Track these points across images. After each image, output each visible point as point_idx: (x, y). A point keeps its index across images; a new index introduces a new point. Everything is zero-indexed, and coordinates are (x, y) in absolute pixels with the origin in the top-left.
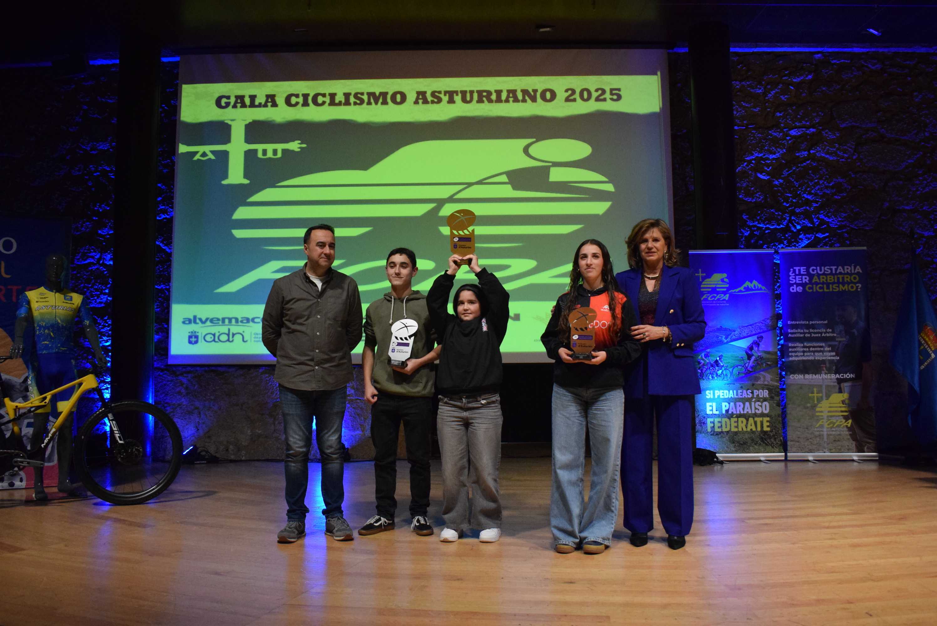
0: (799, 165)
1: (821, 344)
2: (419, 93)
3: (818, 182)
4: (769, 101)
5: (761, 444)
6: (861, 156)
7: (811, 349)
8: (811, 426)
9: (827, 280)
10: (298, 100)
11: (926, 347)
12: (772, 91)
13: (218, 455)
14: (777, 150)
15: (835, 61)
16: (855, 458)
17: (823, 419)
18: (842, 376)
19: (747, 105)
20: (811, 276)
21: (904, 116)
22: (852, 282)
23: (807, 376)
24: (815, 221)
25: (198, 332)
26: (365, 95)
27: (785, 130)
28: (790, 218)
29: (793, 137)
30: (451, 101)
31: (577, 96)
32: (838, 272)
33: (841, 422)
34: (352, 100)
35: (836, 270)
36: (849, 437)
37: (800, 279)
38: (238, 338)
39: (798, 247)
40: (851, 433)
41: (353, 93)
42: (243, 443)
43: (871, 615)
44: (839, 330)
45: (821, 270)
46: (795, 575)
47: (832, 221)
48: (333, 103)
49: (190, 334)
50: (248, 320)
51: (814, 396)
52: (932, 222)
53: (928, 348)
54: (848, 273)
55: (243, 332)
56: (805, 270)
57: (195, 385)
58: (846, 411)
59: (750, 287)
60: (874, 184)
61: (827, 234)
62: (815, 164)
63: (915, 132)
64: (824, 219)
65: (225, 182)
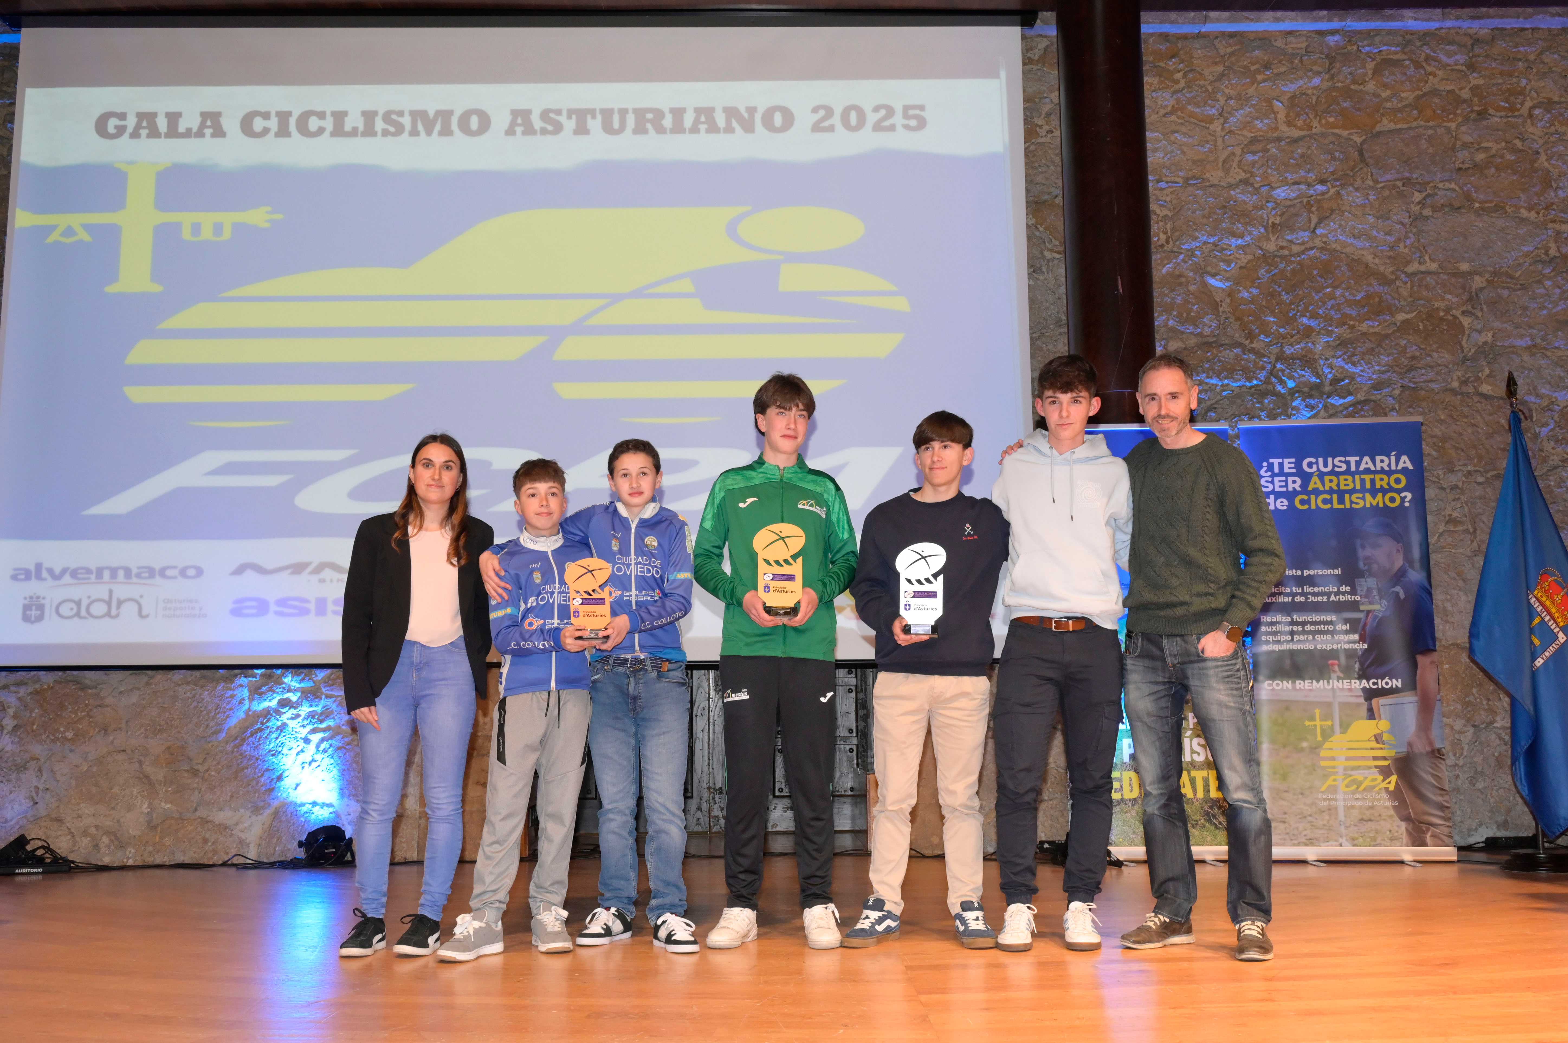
0: (1293, 259)
1: (1329, 618)
2: (515, 113)
3: (1332, 292)
4: (1230, 132)
5: (1205, 826)
6: (1422, 241)
7: (1308, 628)
8: (1310, 788)
9: (1338, 485)
10: (267, 124)
12: (1237, 110)
13: (71, 857)
14: (1246, 229)
15: (1367, 49)
16: (1407, 858)
17: (1336, 773)
18: (1374, 684)
19: (1185, 140)
20: (1306, 478)
21: (1513, 158)
22: (1392, 489)
23: (1299, 684)
24: (1327, 371)
25: (44, 598)
26: (407, 114)
27: (1263, 189)
29: (1279, 203)
30: (582, 130)
31: (836, 120)
32: (1361, 468)
33: (1376, 779)
34: (379, 125)
35: (1358, 464)
36: (1392, 812)
37: (1283, 484)
38: (129, 609)
40: (1396, 803)
41: (381, 113)
42: (131, 831)
44: (1365, 589)
45: (1326, 465)
47: (1362, 371)
48: (339, 131)
49: (26, 602)
50: (151, 572)
51: (1315, 726)
54: (1383, 471)
55: (141, 596)
56: (1293, 465)
57: (32, 711)
58: (1385, 758)
60: (1449, 296)
61: (1350, 398)
62: (1324, 257)
63: (1537, 189)
64: (1343, 367)
65: (112, 289)
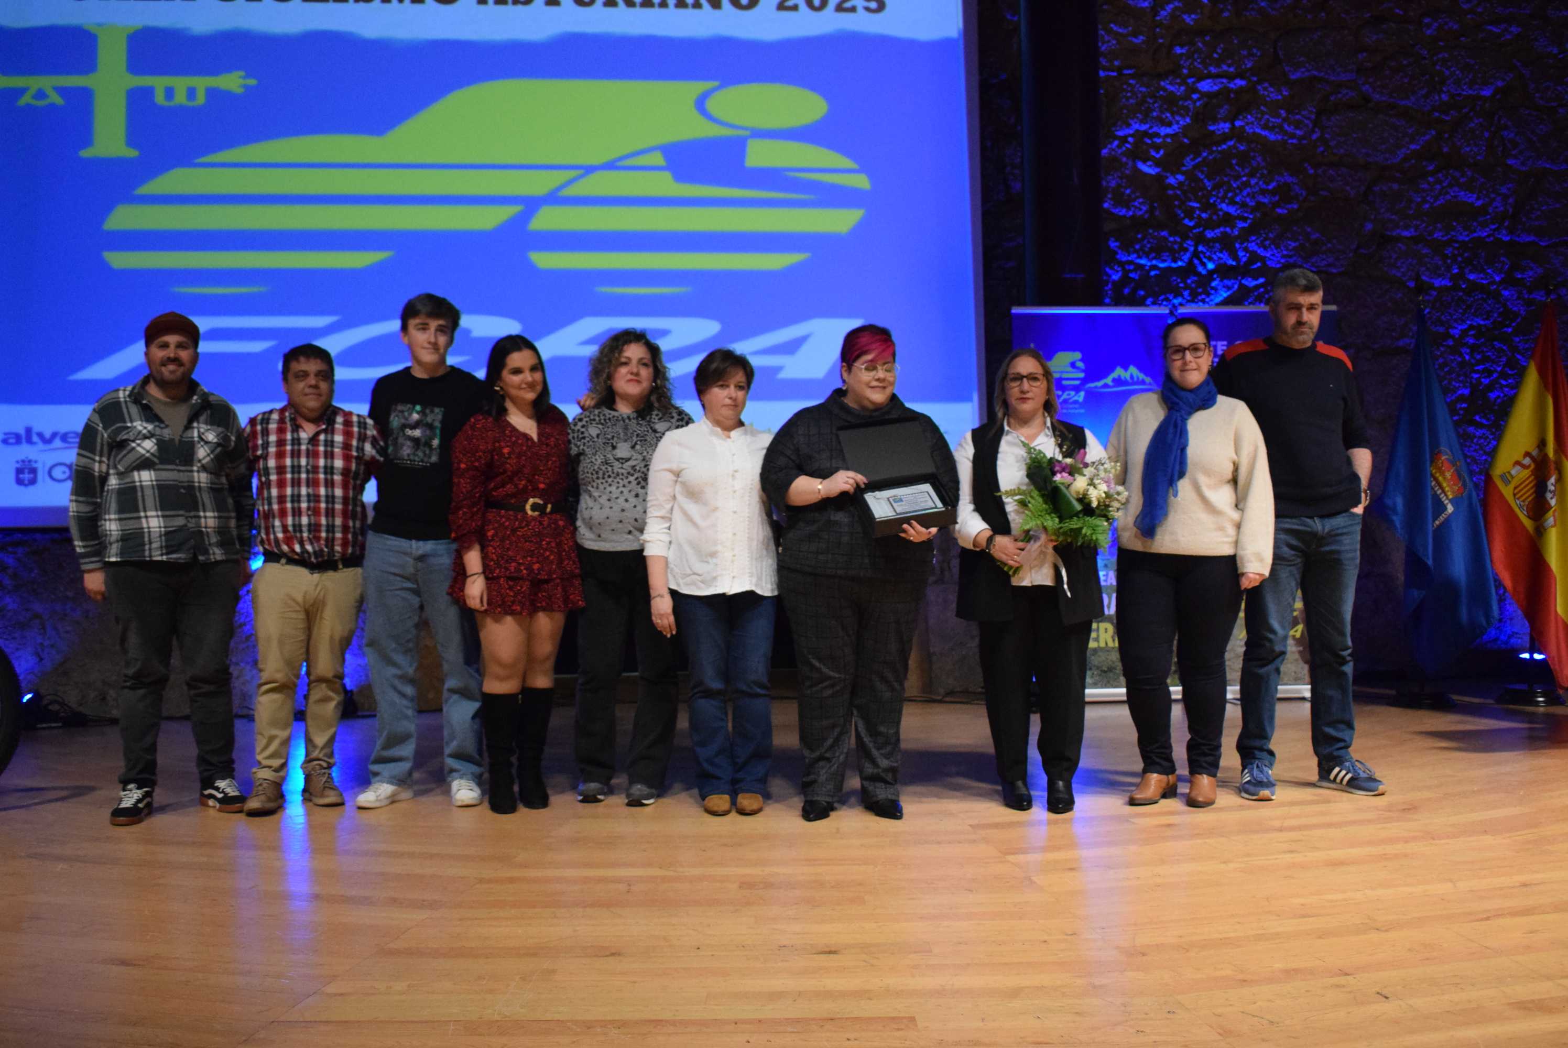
0: (1214, 149)
3: (1248, 181)
4: (1162, 24)
6: (1327, 136)
11: (1439, 492)
12: (1167, 4)
14: (1174, 118)
19: (1120, 31)
21: (1405, 62)
24: (1241, 254)
25: (36, 462)
27: (1190, 81)
28: (1196, 249)
29: (1203, 95)
36: (1297, 656)
39: (1208, 303)
40: (1301, 648)
43: (1386, 998)
46: (1239, 923)
47: (1272, 255)
49: (18, 466)
52: (1449, 261)
53: (1442, 495)
57: (31, 570)
59: (1122, 377)
60: (1348, 188)
61: (1261, 280)
62: (1242, 148)
63: (1424, 92)
64: (1256, 252)
65: (85, 153)
